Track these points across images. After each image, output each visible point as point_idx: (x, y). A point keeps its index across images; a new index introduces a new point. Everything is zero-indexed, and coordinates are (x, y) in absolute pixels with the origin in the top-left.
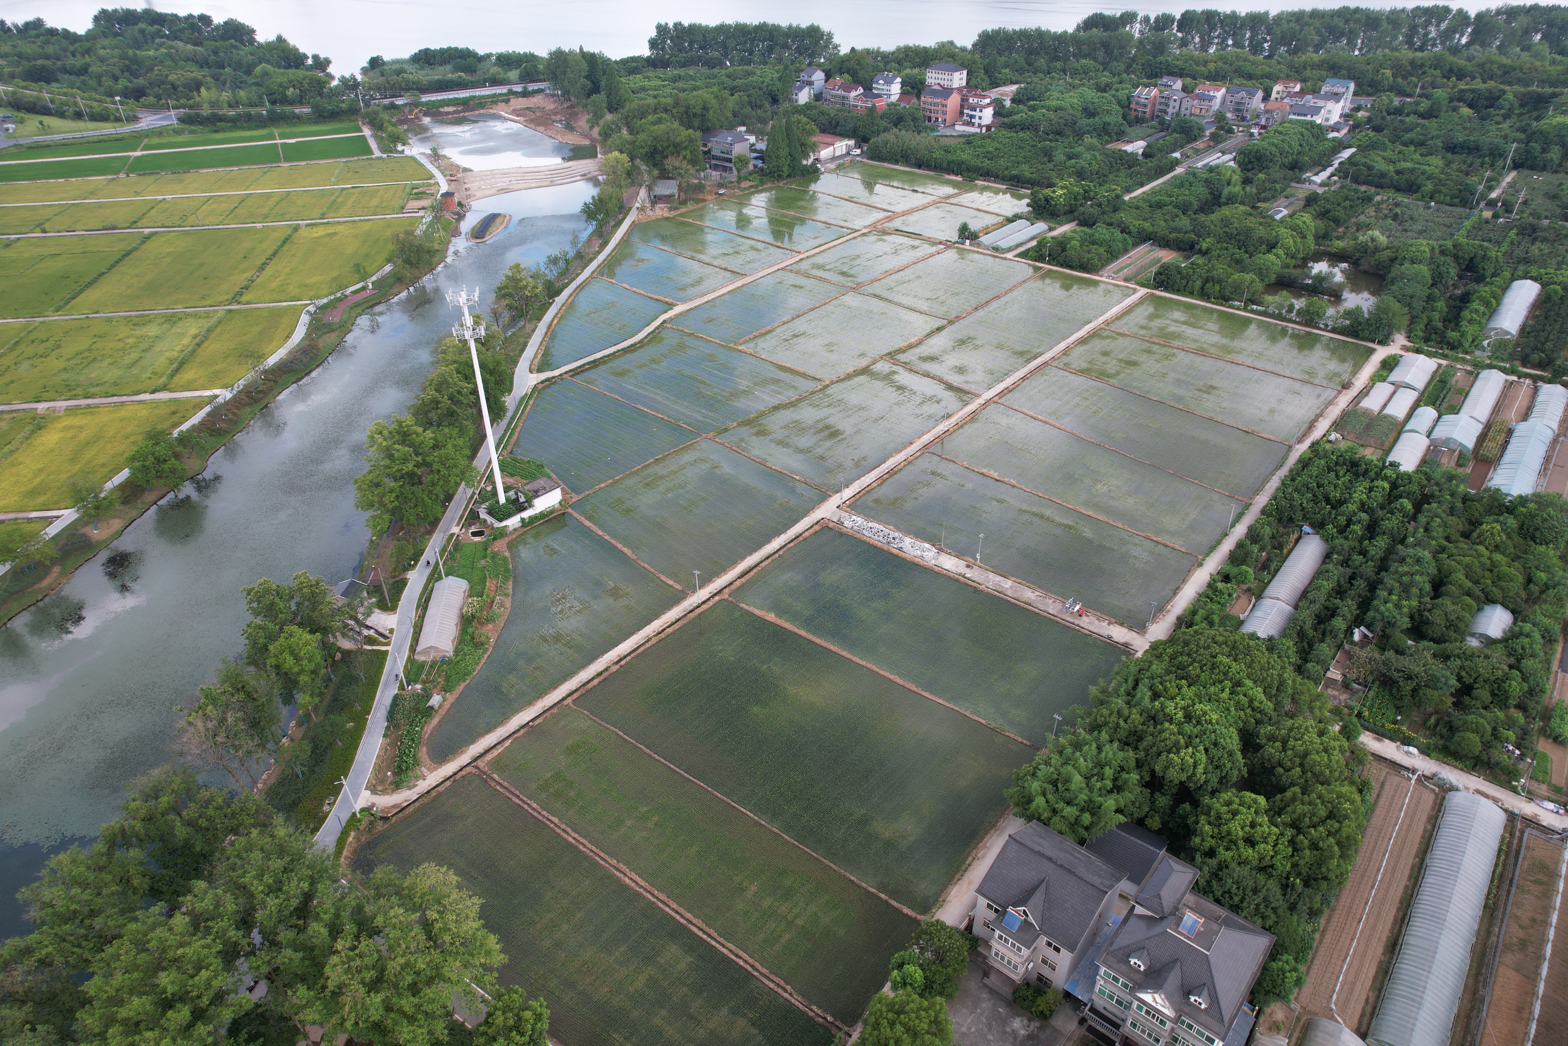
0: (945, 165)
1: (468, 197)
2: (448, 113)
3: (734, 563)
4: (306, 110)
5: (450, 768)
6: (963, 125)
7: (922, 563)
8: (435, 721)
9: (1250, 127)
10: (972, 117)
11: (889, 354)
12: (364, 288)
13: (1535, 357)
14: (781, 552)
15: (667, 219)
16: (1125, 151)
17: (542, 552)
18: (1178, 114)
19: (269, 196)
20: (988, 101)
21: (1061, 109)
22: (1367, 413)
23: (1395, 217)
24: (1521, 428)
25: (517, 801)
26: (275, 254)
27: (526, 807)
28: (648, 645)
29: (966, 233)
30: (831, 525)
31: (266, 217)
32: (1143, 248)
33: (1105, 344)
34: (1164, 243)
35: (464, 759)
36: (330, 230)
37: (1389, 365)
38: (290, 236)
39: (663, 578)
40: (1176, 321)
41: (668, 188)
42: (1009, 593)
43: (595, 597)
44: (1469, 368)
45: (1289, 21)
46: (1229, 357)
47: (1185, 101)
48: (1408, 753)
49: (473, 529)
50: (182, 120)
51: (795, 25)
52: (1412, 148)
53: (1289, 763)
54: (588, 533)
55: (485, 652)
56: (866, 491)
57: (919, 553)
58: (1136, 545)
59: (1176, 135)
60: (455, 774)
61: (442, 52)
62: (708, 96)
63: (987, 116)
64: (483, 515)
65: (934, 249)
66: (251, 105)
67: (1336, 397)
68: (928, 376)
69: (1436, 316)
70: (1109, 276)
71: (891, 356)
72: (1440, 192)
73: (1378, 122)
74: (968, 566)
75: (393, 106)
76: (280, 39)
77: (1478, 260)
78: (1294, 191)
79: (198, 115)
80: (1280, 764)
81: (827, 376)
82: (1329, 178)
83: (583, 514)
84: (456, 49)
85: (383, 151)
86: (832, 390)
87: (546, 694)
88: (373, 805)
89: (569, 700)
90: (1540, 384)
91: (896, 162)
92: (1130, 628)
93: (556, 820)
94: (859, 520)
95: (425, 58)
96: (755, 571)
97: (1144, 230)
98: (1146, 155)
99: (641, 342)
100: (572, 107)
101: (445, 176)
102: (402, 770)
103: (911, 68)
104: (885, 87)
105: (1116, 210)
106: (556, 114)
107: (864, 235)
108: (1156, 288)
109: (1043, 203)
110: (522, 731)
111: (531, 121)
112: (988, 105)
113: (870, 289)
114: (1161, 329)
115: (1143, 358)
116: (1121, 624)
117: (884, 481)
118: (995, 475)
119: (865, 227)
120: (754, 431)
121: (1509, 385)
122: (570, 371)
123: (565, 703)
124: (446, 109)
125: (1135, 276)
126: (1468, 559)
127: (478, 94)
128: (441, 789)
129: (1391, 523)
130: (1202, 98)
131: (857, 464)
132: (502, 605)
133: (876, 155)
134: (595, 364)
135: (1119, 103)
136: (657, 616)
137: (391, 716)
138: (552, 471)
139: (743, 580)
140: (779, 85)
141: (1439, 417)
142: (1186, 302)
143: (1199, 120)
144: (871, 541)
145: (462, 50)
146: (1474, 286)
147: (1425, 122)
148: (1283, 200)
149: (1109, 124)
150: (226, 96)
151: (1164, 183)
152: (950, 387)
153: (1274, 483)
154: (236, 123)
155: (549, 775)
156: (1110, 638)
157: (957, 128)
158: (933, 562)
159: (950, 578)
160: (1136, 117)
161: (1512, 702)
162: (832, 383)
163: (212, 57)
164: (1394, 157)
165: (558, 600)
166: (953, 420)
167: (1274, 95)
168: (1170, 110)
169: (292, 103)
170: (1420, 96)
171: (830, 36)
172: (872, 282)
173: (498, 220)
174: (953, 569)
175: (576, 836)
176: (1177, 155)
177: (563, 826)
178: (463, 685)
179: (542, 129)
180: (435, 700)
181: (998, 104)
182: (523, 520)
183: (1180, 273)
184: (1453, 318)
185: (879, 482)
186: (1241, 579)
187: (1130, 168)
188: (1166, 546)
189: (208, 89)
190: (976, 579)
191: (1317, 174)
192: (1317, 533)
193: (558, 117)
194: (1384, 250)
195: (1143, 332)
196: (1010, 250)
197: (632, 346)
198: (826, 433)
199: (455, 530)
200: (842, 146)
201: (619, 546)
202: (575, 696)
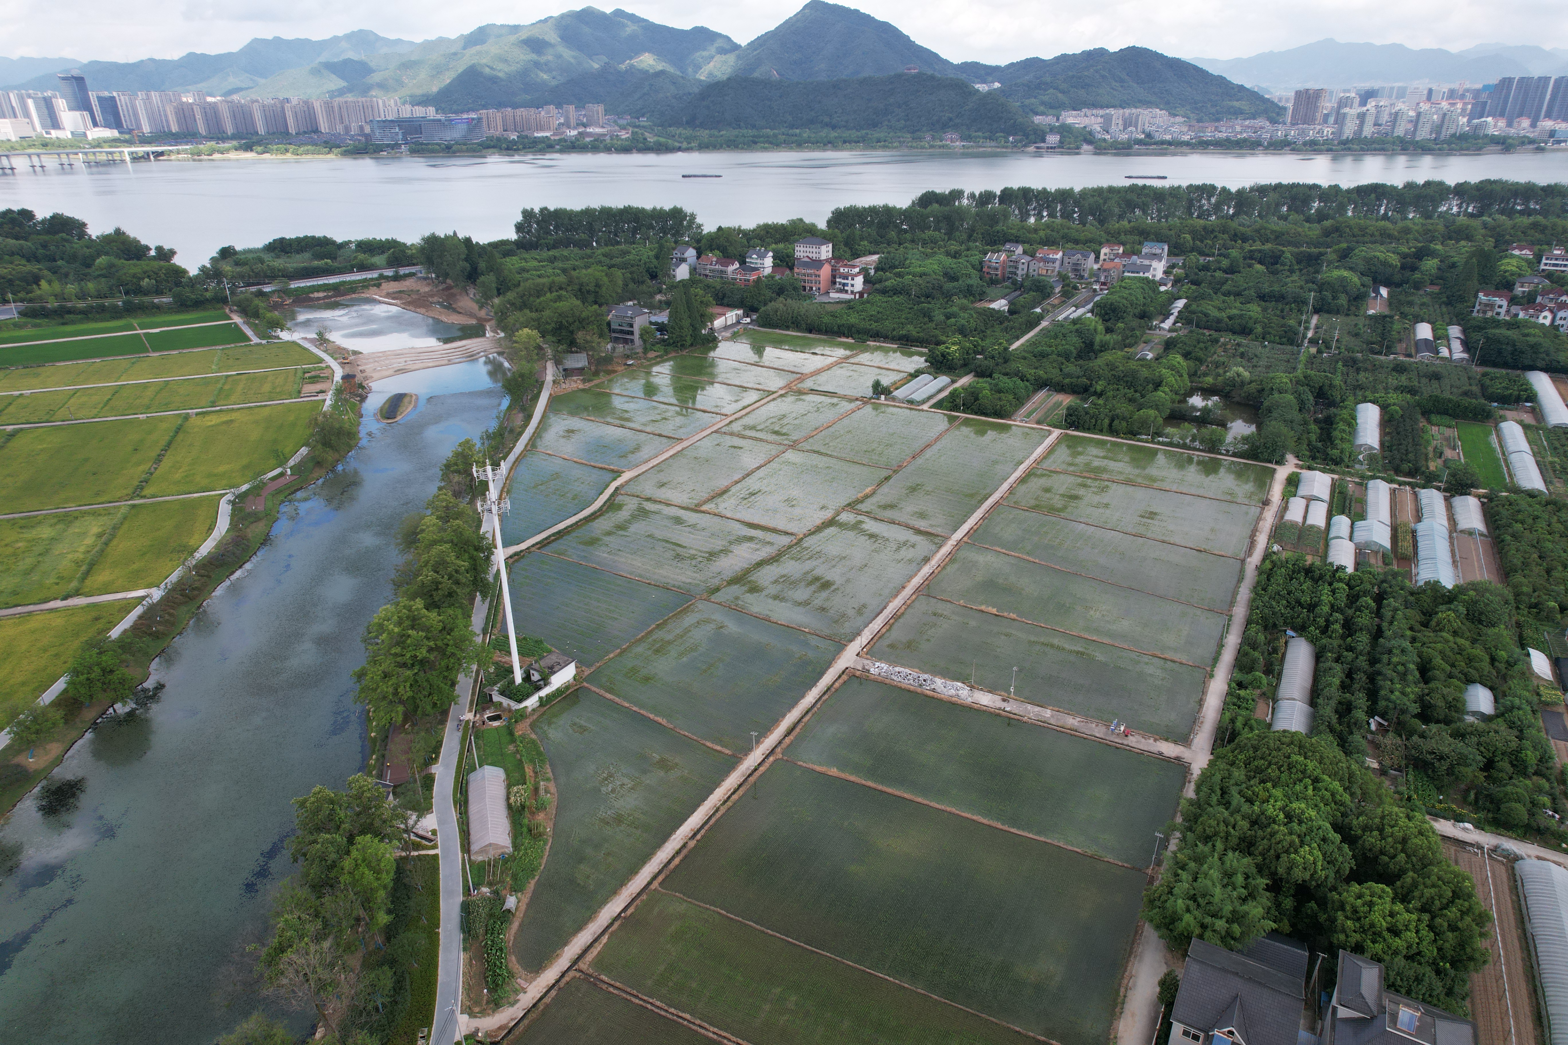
0: (836, 328)
1: (366, 378)
2: (319, 299)
3: (775, 721)
4: (166, 300)
5: (550, 976)
6: (837, 292)
7: (959, 702)
8: (515, 925)
9: (1091, 284)
10: (844, 285)
11: (849, 505)
12: (282, 475)
13: (1406, 467)
14: (818, 705)
15: (583, 390)
16: (994, 309)
17: (571, 731)
18: (1027, 275)
19: (145, 386)
20: (857, 270)
21: (925, 274)
22: (1294, 525)
23: (1242, 355)
24: (1421, 528)
25: (637, 1001)
26: (169, 444)
27: (649, 1006)
28: (718, 815)
29: (879, 389)
30: (858, 673)
31: (148, 408)
32: (1041, 394)
33: (1043, 482)
34: (1060, 388)
35: (563, 962)
36: (225, 418)
37: (1293, 482)
38: (181, 425)
39: (709, 744)
40: (1097, 457)
41: (579, 361)
42: (1052, 721)
43: (645, 772)
44: (1357, 480)
45: (1093, 196)
46: (1156, 485)
47: (1032, 263)
48: (1465, 829)
49: (488, 714)
50: (22, 314)
51: (658, 208)
52: (1232, 298)
53: (1392, 850)
54: (614, 706)
55: (545, 844)
56: (878, 637)
57: (952, 692)
58: (1147, 664)
59: (1032, 293)
60: (558, 981)
61: (298, 240)
62: (597, 273)
63: (858, 283)
64: (497, 698)
65: (853, 405)
66: (99, 296)
67: (1261, 513)
68: (894, 523)
69: (1313, 437)
70: (1022, 421)
71: (851, 506)
72: (1269, 333)
73: (1192, 277)
74: (1004, 700)
75: (261, 294)
76: (118, 232)
77: (1326, 388)
78: (1149, 337)
79: (43, 308)
80: (1382, 852)
81: (799, 529)
82: (1174, 324)
83: (601, 686)
84: (313, 238)
85: (262, 337)
86: (805, 544)
87: (629, 880)
88: (477, 1030)
89: (655, 884)
90: (1417, 489)
91: (787, 328)
92: (1175, 742)
93: (688, 1016)
94: (885, 666)
95: (280, 247)
96: (800, 727)
97: (1040, 377)
98: (1011, 312)
99: (600, 509)
100: (449, 288)
101: (335, 359)
102: (497, 985)
103: (776, 243)
104: (759, 261)
105: (1006, 361)
106: (432, 296)
107: (782, 396)
108: (1068, 428)
109: (940, 358)
110: (616, 925)
111: (409, 303)
112: (859, 273)
113: (806, 446)
114: (1087, 464)
115: (1081, 492)
116: (1166, 740)
117: (891, 626)
118: (994, 611)
119: (781, 389)
120: (745, 588)
121: (1393, 492)
122: (537, 543)
123: (653, 887)
124: (316, 295)
125: (1045, 419)
126: (1439, 646)
127: (348, 279)
128: (547, 1000)
129: (1364, 619)
130: (1046, 260)
131: (860, 611)
132: (547, 791)
133: (767, 322)
134: (560, 534)
135: (973, 267)
136: (717, 785)
137: (467, 926)
138: (552, 645)
139: (791, 737)
140: (655, 261)
141: (1352, 524)
142: (1099, 440)
143: (1047, 279)
144: (903, 686)
145: (319, 239)
146: (1333, 410)
147: (1233, 276)
148: (1143, 345)
149: (972, 286)
150: (71, 288)
151: (1036, 336)
152: (918, 532)
153: (1244, 593)
154: (86, 314)
155: (662, 968)
156: (1161, 754)
157: (832, 295)
158: (970, 699)
159: (991, 713)
160: (991, 279)
161: (1531, 770)
162: (805, 536)
163: (41, 251)
164: (1222, 306)
165: (606, 779)
166: (934, 562)
167: (1102, 257)
168: (1019, 272)
169: (146, 293)
170: (1220, 255)
171: (693, 217)
172: (806, 439)
173: (406, 400)
174: (991, 704)
175: (716, 1030)
176: (1038, 310)
177: (698, 1022)
178: (533, 882)
179: (423, 310)
180: (511, 902)
181: (864, 271)
182: (541, 698)
183: (1087, 413)
184: (1327, 437)
185: (887, 627)
186: (1255, 684)
187: (1001, 323)
188: (1174, 662)
189: (50, 282)
190: (1016, 712)
191: (1163, 321)
192: (1301, 636)
193: (435, 299)
194: (1249, 383)
195: (1072, 469)
196: (924, 402)
197: (592, 514)
198: (818, 584)
199: (469, 716)
200: (732, 315)
201: (652, 716)
202: (660, 878)
